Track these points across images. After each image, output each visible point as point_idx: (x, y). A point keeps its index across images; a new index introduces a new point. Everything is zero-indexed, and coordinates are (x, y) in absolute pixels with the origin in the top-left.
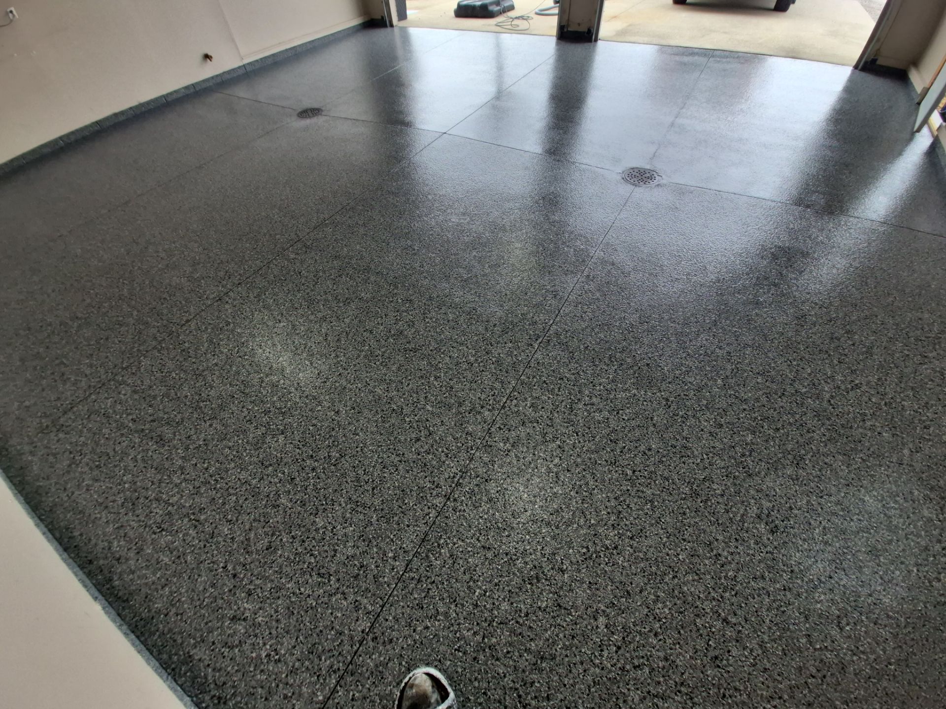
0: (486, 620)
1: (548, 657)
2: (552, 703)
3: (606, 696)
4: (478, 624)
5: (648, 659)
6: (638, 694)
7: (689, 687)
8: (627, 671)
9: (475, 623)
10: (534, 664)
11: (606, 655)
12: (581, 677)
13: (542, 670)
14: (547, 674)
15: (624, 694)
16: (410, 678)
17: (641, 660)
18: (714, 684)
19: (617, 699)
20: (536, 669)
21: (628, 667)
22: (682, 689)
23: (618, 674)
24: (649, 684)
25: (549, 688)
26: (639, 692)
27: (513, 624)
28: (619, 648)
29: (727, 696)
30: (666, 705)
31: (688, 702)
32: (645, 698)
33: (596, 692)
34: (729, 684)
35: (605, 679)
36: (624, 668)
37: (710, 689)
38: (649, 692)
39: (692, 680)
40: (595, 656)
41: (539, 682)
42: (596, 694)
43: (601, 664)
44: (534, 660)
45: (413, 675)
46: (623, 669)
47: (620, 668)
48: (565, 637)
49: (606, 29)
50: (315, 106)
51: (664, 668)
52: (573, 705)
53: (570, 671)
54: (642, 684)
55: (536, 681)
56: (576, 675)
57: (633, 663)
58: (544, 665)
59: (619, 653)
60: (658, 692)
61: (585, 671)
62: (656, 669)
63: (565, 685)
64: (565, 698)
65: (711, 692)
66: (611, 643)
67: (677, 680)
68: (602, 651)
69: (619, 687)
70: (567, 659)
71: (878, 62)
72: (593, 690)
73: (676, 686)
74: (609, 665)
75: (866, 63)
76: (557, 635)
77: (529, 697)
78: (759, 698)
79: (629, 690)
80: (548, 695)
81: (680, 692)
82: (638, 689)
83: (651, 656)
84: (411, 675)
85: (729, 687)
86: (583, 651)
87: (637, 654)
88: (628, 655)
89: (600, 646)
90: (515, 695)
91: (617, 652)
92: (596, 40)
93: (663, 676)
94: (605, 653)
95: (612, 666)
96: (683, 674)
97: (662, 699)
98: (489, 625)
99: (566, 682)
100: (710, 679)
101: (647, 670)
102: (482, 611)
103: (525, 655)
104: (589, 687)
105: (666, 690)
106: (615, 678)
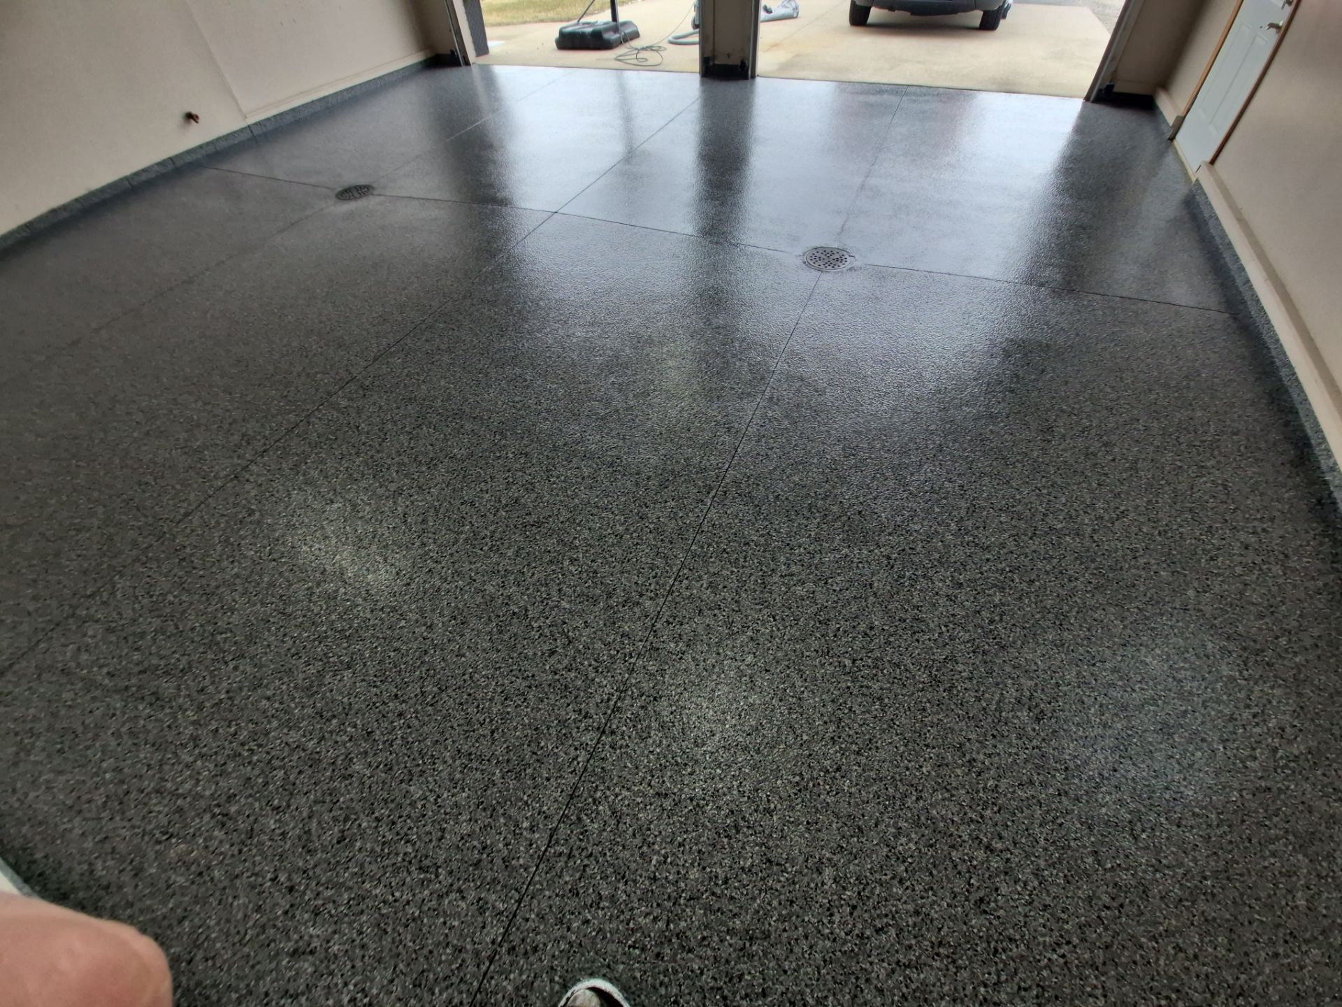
0: (669, 897)
1: (759, 936)
2: (770, 999)
3: (842, 978)
4: (658, 905)
5: (893, 917)
6: (884, 968)
7: (950, 946)
8: (868, 938)
9: (655, 905)
10: (741, 950)
11: (837, 921)
12: (806, 956)
13: (753, 956)
14: (760, 959)
15: (866, 970)
16: (568, 999)
17: (885, 920)
18: (981, 937)
19: (857, 978)
20: (744, 956)
21: (868, 933)
22: (941, 950)
23: (856, 944)
24: (897, 951)
25: (764, 979)
26: (885, 965)
27: (707, 898)
28: (854, 907)
29: (1000, 950)
30: (922, 976)
31: (951, 967)
32: (893, 971)
33: (828, 974)
34: (1001, 934)
35: (838, 954)
36: (862, 934)
37: (977, 945)
38: (898, 963)
39: (952, 937)
40: (823, 924)
41: (750, 973)
42: (829, 977)
43: (832, 933)
44: (741, 943)
45: (572, 994)
46: (861, 936)
47: (858, 935)
48: (780, 904)
49: (765, 61)
50: (362, 181)
51: (915, 924)
52: (799, 997)
53: (791, 951)
54: (888, 952)
55: (746, 972)
56: (800, 955)
57: (875, 926)
58: (754, 948)
59: (855, 914)
60: (910, 960)
61: (811, 947)
62: (906, 929)
63: (785, 972)
64: (788, 989)
65: (979, 949)
66: (843, 902)
67: (933, 939)
68: (831, 915)
69: (858, 963)
70: (785, 935)
71: (1116, 89)
72: (824, 971)
73: (932, 947)
74: (843, 934)
75: (1100, 91)
76: (769, 904)
77: (738, 998)
78: (1041, 947)
79: (871, 963)
80: (763, 989)
81: (938, 954)
82: (883, 961)
83: (897, 912)
84: (569, 994)
85: (1001, 937)
86: (806, 919)
87: (878, 912)
88: (866, 916)
89: (828, 909)
90: (718, 997)
91: (851, 914)
92: (753, 77)
93: (915, 937)
94: (837, 918)
95: (847, 934)
96: (940, 929)
97: (917, 969)
98: (674, 904)
99: (787, 968)
100: (975, 931)
101: (893, 932)
102: (662, 886)
103: (728, 938)
104: (818, 968)
105: (920, 955)
106: (853, 950)
